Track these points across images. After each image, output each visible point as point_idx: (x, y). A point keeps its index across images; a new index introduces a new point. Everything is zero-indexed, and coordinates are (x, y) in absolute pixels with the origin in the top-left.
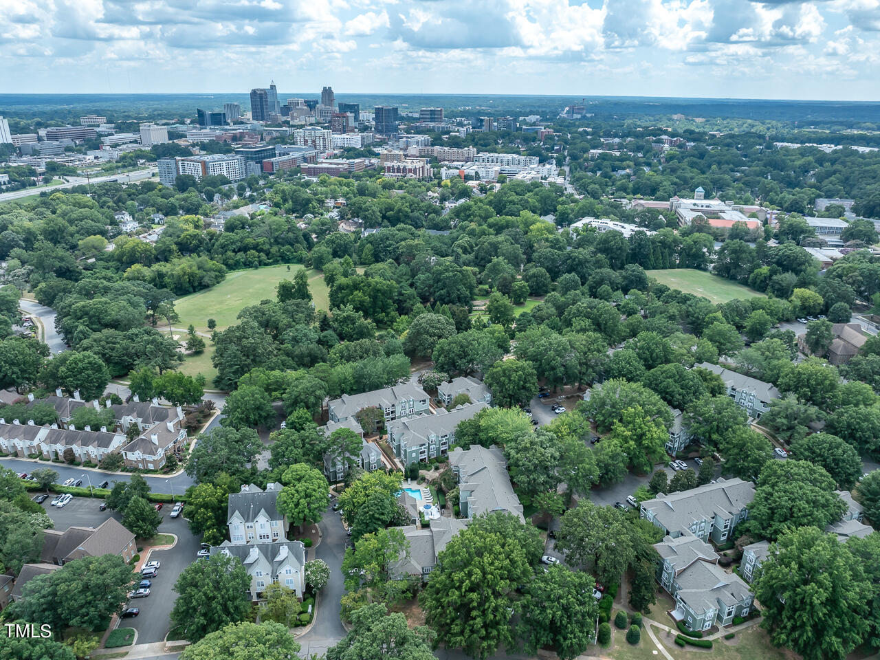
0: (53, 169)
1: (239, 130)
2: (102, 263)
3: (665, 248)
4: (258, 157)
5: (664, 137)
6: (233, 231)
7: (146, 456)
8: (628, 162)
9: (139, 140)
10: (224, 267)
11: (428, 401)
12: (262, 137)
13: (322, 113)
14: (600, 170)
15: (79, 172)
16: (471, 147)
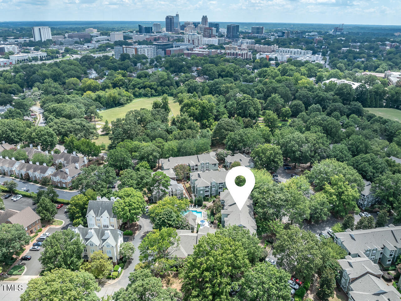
0: (67, 51)
1: (158, 35)
2: (76, 92)
3: (377, 96)
4: (164, 47)
5: (387, 43)
6: (140, 78)
7: (62, 180)
8: (363, 55)
9: (110, 39)
10: (132, 96)
11: (217, 165)
12: (169, 39)
13: (201, 29)
14: (346, 58)
15: (79, 52)
16: (275, 45)
